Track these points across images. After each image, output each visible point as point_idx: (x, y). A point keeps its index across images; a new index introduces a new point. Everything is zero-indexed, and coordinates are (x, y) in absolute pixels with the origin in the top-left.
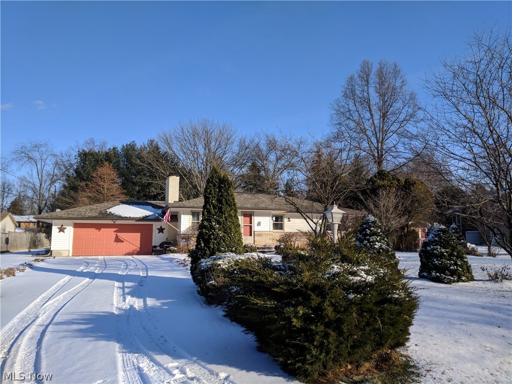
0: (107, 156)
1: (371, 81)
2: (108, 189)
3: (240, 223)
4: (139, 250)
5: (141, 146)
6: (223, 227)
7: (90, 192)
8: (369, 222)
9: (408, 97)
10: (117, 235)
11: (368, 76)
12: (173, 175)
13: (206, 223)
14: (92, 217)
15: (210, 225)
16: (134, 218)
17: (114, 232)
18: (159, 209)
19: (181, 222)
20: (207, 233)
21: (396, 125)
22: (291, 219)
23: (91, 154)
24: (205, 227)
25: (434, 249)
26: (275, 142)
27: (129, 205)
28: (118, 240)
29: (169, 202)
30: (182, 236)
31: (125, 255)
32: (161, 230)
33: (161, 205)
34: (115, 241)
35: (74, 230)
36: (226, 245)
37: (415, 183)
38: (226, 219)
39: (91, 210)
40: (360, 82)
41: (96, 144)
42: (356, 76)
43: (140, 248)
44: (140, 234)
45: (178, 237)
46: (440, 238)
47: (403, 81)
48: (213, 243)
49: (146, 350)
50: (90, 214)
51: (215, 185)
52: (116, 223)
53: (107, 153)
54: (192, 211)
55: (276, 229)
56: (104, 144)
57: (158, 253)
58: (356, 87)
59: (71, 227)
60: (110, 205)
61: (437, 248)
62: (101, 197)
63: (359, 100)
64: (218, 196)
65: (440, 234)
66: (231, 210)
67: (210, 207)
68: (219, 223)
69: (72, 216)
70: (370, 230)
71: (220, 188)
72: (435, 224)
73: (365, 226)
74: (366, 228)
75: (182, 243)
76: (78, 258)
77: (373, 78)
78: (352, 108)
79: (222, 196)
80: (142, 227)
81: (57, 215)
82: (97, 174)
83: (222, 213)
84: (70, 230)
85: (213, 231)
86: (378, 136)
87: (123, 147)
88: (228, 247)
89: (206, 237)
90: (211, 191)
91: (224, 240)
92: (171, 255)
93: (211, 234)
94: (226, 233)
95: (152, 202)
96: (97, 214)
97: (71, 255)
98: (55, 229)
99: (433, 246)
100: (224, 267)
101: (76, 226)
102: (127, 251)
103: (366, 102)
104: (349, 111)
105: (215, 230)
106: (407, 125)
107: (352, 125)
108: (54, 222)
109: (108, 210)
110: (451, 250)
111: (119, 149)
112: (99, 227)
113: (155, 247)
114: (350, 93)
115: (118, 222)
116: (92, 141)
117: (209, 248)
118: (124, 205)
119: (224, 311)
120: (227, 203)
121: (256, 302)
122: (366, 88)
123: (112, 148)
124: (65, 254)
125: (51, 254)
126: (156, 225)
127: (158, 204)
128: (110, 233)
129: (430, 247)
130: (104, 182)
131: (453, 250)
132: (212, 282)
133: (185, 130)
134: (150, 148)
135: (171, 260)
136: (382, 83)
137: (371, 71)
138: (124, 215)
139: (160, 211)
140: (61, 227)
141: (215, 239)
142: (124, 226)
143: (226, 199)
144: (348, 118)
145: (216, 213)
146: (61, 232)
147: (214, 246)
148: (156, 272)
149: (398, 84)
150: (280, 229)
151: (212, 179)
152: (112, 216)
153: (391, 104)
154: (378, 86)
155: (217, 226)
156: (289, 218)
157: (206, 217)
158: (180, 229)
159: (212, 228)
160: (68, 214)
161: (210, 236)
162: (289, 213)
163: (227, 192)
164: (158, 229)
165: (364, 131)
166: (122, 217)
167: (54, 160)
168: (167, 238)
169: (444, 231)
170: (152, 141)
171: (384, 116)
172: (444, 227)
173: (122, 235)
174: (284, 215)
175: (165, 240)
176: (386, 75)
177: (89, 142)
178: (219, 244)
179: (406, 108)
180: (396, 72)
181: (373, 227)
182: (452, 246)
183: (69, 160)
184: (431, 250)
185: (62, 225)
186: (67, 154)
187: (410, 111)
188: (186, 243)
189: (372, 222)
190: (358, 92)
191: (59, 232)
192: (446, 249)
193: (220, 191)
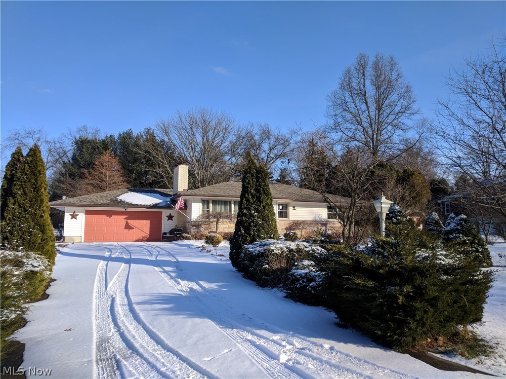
0: (103, 144)
1: (367, 74)
2: (110, 177)
3: (275, 211)
4: (148, 237)
5: (138, 134)
6: (261, 215)
7: (92, 179)
8: (396, 212)
9: (403, 90)
10: (127, 222)
11: (364, 69)
12: (182, 164)
13: (245, 211)
14: (104, 205)
15: (250, 213)
16: (144, 205)
17: (125, 219)
18: (167, 197)
19: (191, 210)
20: (247, 221)
21: (392, 117)
22: (296, 208)
23: (88, 141)
24: (245, 215)
25: (457, 237)
26: (269, 132)
27: (137, 192)
28: (128, 227)
29: (179, 190)
30: (193, 223)
31: (136, 241)
32: (170, 217)
33: (168, 193)
34: (126, 228)
35: (86, 218)
36: (265, 232)
37: (413, 174)
38: (264, 208)
39: (102, 197)
40: (356, 75)
41: (89, 132)
42: (353, 68)
43: (150, 235)
44: (149, 221)
45: (187, 224)
46: (462, 226)
47: (399, 74)
48: (253, 230)
49: (242, 326)
50: (101, 202)
51: (252, 175)
52: (127, 210)
53: (104, 141)
54: (202, 199)
55: (281, 217)
56: (97, 131)
57: (169, 240)
58: (353, 79)
59: (83, 214)
60: (119, 193)
61: (460, 236)
62: (104, 184)
63: (356, 92)
64: (256, 186)
65: (462, 223)
66: (268, 199)
67: (248, 195)
68: (258, 211)
69: (84, 203)
70: (396, 219)
71: (258, 178)
72: (433, 213)
73: (391, 215)
74: (393, 217)
75: (193, 230)
76: (91, 244)
77: (369, 71)
78: (349, 99)
79: (260, 185)
80: (152, 215)
81: (70, 202)
82: (99, 162)
83: (260, 202)
84: (82, 217)
85: (253, 219)
86: (373, 128)
87: (120, 135)
88: (267, 234)
89: (246, 224)
90: (249, 181)
91: (263, 227)
92: (186, 242)
93: (251, 222)
94: (264, 221)
95: (159, 190)
96: (108, 202)
97: (83, 241)
98: (67, 216)
99: (456, 234)
100: (277, 252)
101: (88, 213)
102: (137, 238)
103: (363, 94)
104: (346, 102)
105: (254, 218)
106: (402, 117)
107: (349, 116)
108: (66, 208)
109: (118, 197)
110: (473, 238)
111: (116, 137)
112: (110, 214)
113: (165, 234)
114: (347, 85)
115: (129, 209)
116: (85, 128)
117: (250, 234)
118: (132, 193)
119: (285, 292)
120: (264, 193)
121: (357, 282)
122: (362, 80)
123: (109, 136)
124: (77, 240)
125: (64, 240)
126: (165, 213)
127: (165, 192)
128: (121, 220)
129: (453, 235)
130: (106, 170)
131: (474, 238)
132: (266, 266)
133: (183, 119)
134: (146, 136)
135: (190, 246)
136: (378, 76)
137: (367, 64)
138: (134, 202)
139: (168, 199)
140: (73, 214)
141: (255, 226)
142: (134, 214)
143: (263, 189)
144: (345, 110)
145: (254, 202)
146: (74, 219)
147: (254, 233)
148: (184, 258)
149: (393, 77)
150: (284, 217)
151: (250, 170)
152: (123, 204)
153: (386, 96)
154: (374, 78)
155: (256, 214)
156: (294, 207)
157: (245, 206)
158: (191, 216)
159: (252, 215)
160: (81, 201)
161: (250, 223)
162: (294, 202)
163: (264, 182)
164: (167, 216)
165: (360, 123)
166: (134, 205)
167: (47, 147)
168: (176, 225)
169: (465, 221)
170: (149, 130)
171: (379, 108)
172: (465, 217)
173: (132, 222)
174: (288, 203)
175: (174, 227)
176: (382, 67)
177: (82, 129)
178: (259, 231)
179: (401, 100)
180: (392, 65)
181: (399, 216)
182: (473, 235)
183: (61, 147)
184: (453, 238)
185: (74, 212)
186: (60, 141)
187: (405, 103)
188: (197, 230)
189: (398, 212)
190: (354, 85)
191: (72, 218)
192: (468, 237)
193: (258, 181)
